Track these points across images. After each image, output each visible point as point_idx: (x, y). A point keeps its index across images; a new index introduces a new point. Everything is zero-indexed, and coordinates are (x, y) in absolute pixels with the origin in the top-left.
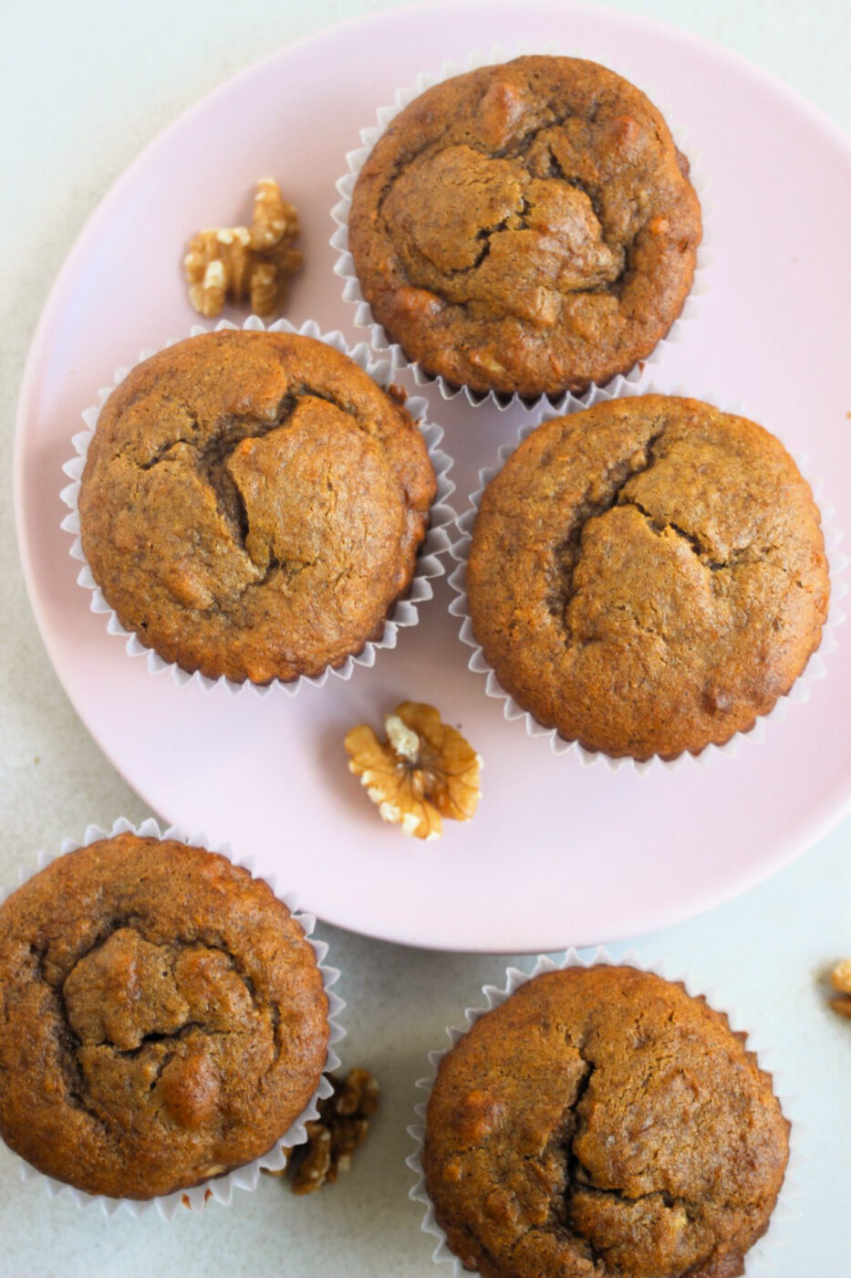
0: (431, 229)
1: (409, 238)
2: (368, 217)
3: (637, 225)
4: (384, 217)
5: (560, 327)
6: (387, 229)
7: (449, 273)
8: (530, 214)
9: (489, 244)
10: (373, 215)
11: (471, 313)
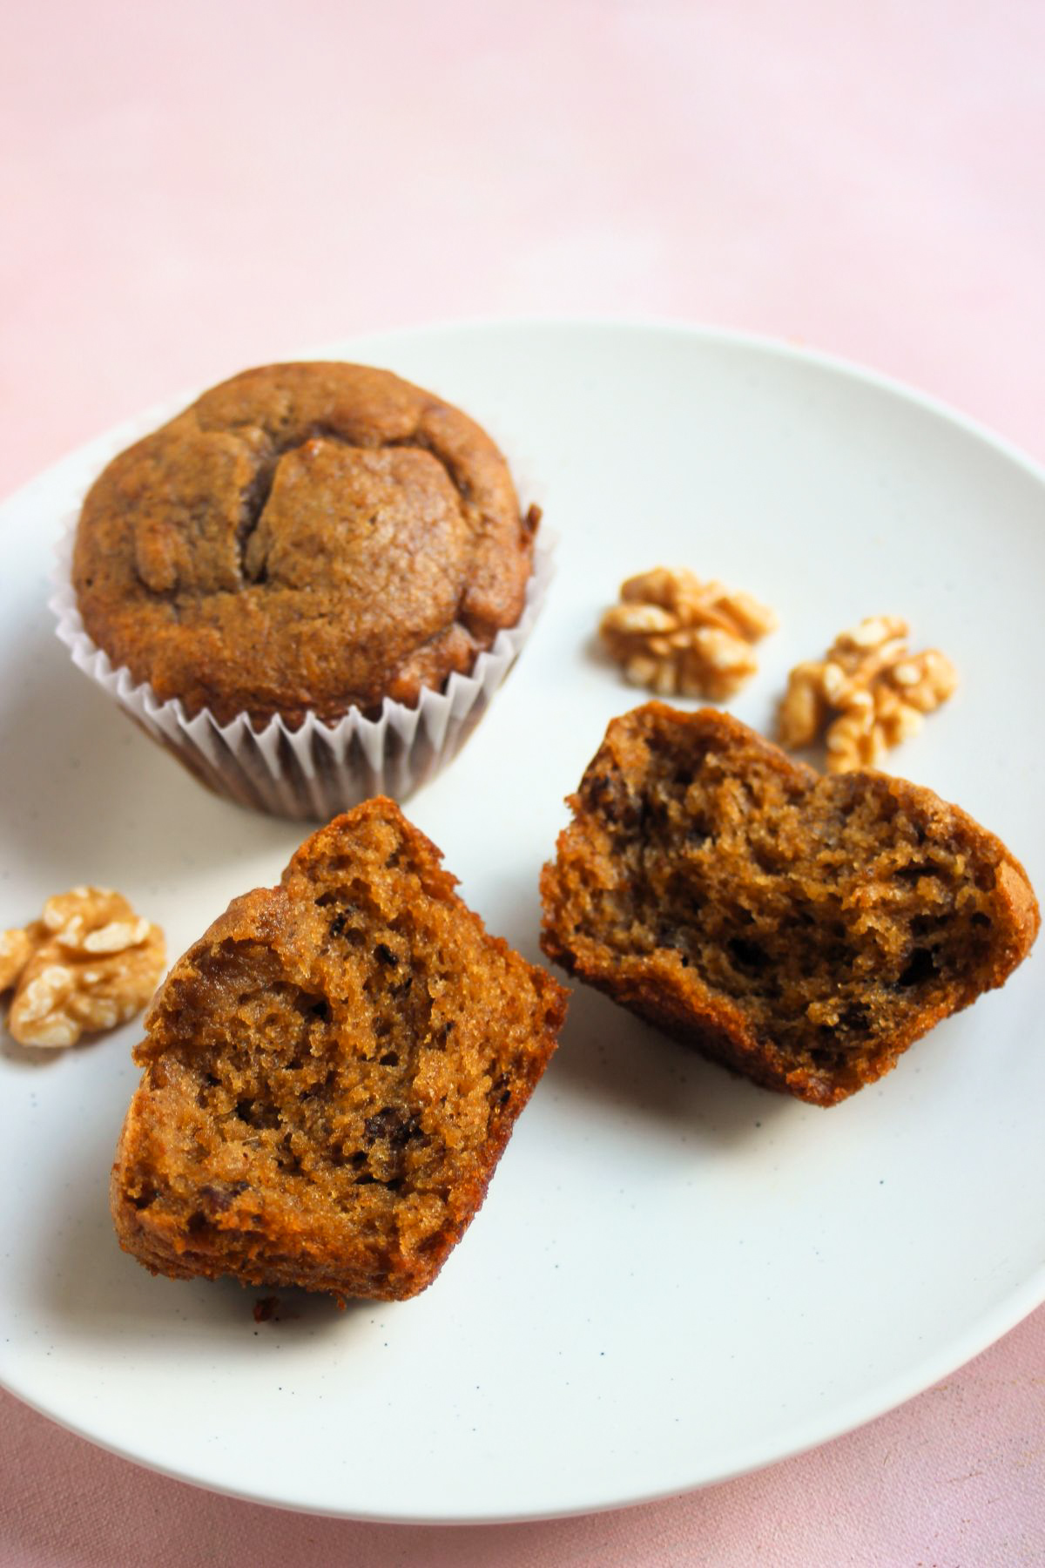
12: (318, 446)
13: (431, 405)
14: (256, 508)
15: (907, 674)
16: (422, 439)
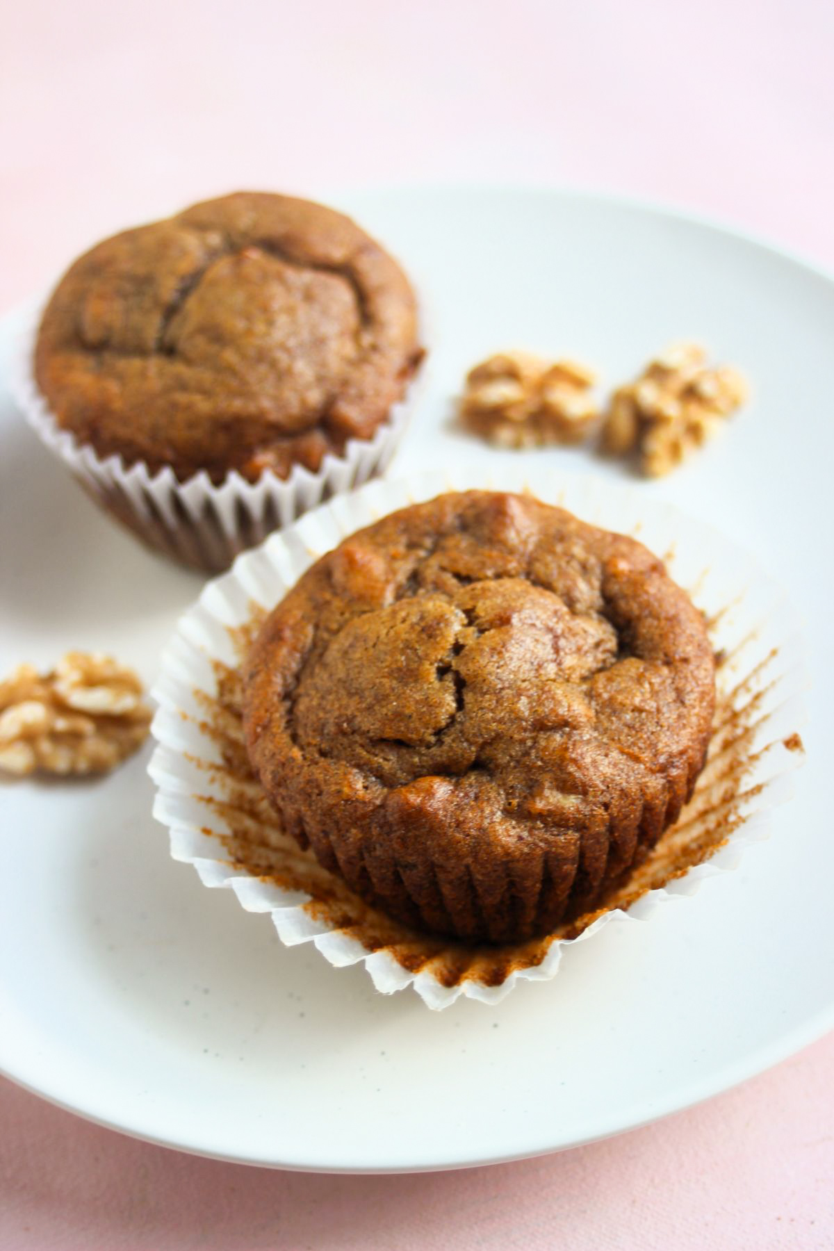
0: (377, 708)
1: (357, 738)
2: (293, 759)
3: (597, 584)
4: (309, 744)
5: (602, 717)
6: (323, 754)
7: (433, 739)
8: (477, 617)
9: (457, 673)
10: (296, 753)
11: (492, 766)
12: (255, 256)
13: (367, 246)
14: (185, 292)
15: (707, 388)
16: (346, 271)
